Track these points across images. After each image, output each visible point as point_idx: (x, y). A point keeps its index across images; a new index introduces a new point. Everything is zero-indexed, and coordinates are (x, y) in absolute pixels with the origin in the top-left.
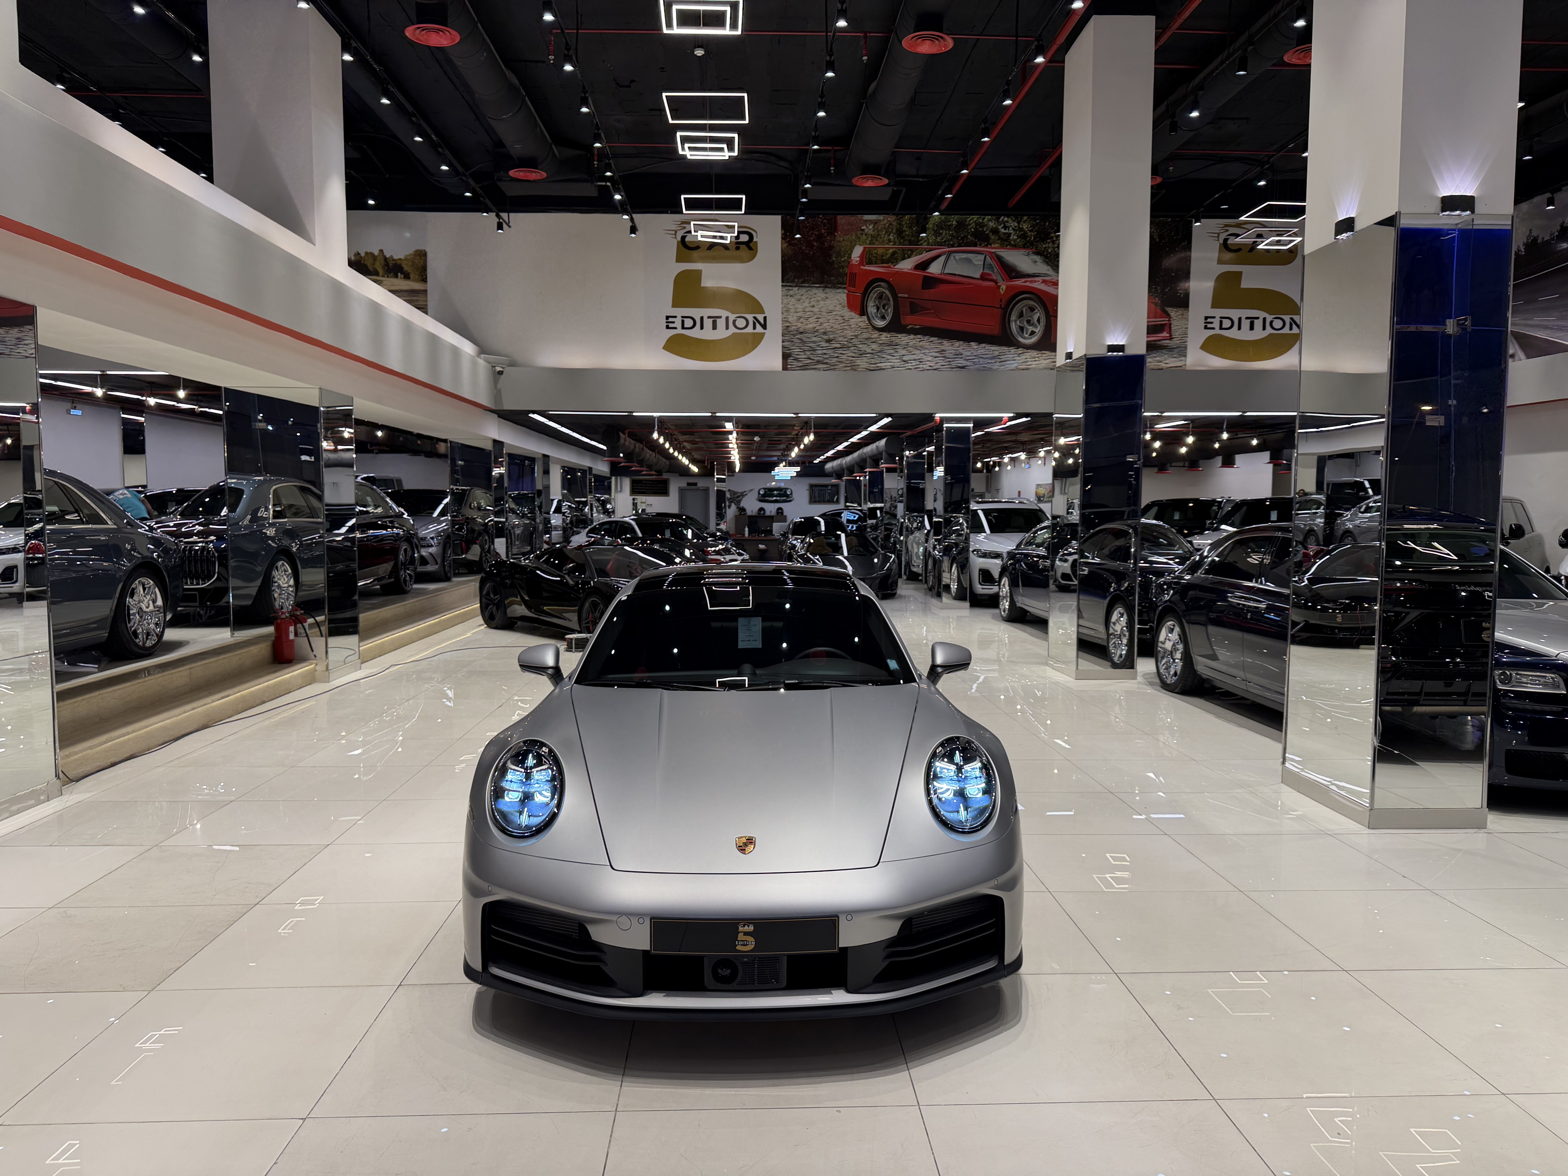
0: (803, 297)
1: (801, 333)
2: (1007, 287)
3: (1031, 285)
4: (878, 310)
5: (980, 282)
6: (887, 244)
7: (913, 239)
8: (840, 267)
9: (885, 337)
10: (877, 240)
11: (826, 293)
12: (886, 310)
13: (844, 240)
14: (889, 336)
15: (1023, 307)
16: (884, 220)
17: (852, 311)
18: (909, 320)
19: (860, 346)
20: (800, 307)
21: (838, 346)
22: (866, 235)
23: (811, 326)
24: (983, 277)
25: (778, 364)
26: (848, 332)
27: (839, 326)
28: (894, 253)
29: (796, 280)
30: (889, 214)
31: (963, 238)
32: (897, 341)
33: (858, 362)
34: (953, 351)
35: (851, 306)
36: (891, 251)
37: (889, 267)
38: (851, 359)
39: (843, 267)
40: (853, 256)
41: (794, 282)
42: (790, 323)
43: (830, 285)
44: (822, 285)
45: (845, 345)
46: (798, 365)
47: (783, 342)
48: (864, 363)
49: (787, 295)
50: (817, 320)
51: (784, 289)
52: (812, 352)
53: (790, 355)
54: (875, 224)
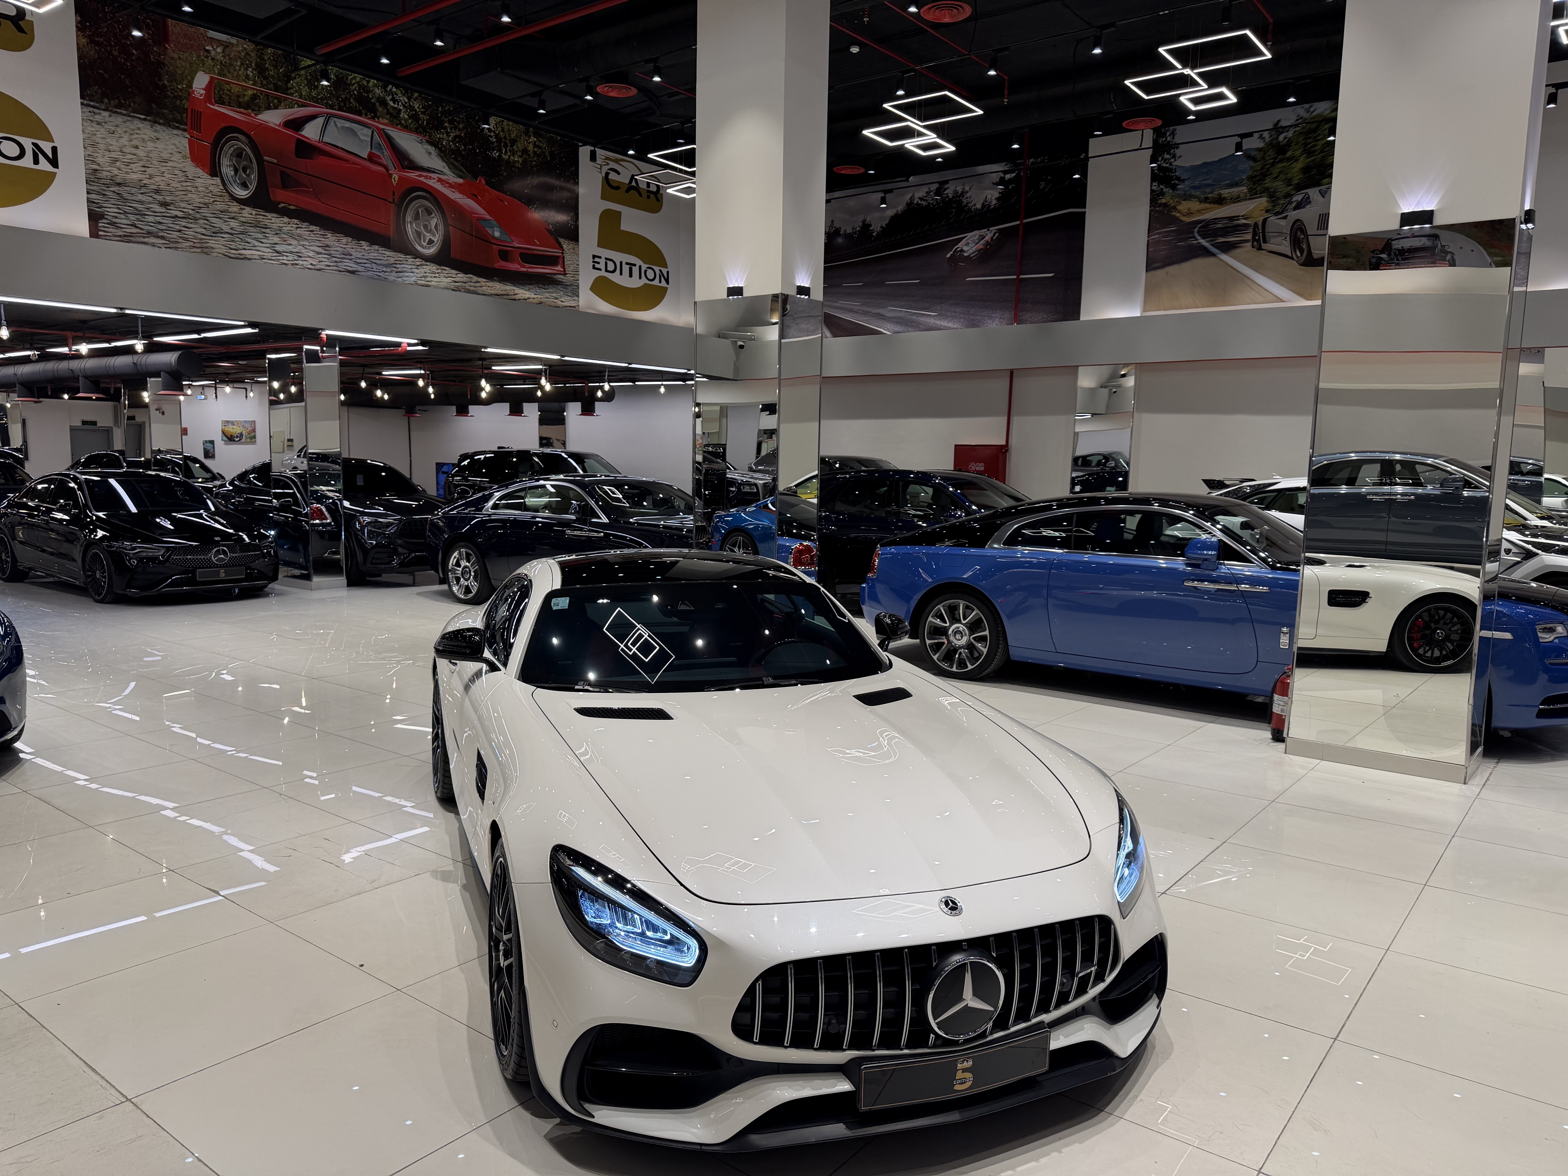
0: (118, 130)
1: (119, 184)
2: (399, 177)
3: (425, 181)
4: (236, 173)
5: (368, 164)
6: (244, 81)
7: (280, 83)
8: (175, 97)
9: (248, 213)
10: (229, 72)
11: (156, 131)
12: (248, 175)
13: (180, 58)
14: (254, 213)
15: (419, 207)
16: (237, 45)
17: (197, 166)
18: (279, 195)
19: (214, 220)
20: (115, 144)
21: (180, 214)
22: (213, 59)
23: (135, 176)
24: (371, 158)
25: (82, 227)
26: (194, 196)
27: (178, 185)
28: (254, 97)
30: (245, 39)
31: (344, 101)
32: (266, 222)
33: (212, 243)
34: (339, 249)
35: (196, 157)
36: (250, 92)
37: (249, 115)
38: (200, 236)
39: (181, 98)
40: (194, 86)
41: (102, 102)
42: (99, 165)
43: (161, 121)
44: (149, 118)
45: (190, 215)
46: (117, 234)
47: (88, 193)
48: (221, 246)
49: (92, 121)
50: (143, 169)
51: (86, 109)
52: (139, 217)
53: (102, 216)
54: (225, 48)
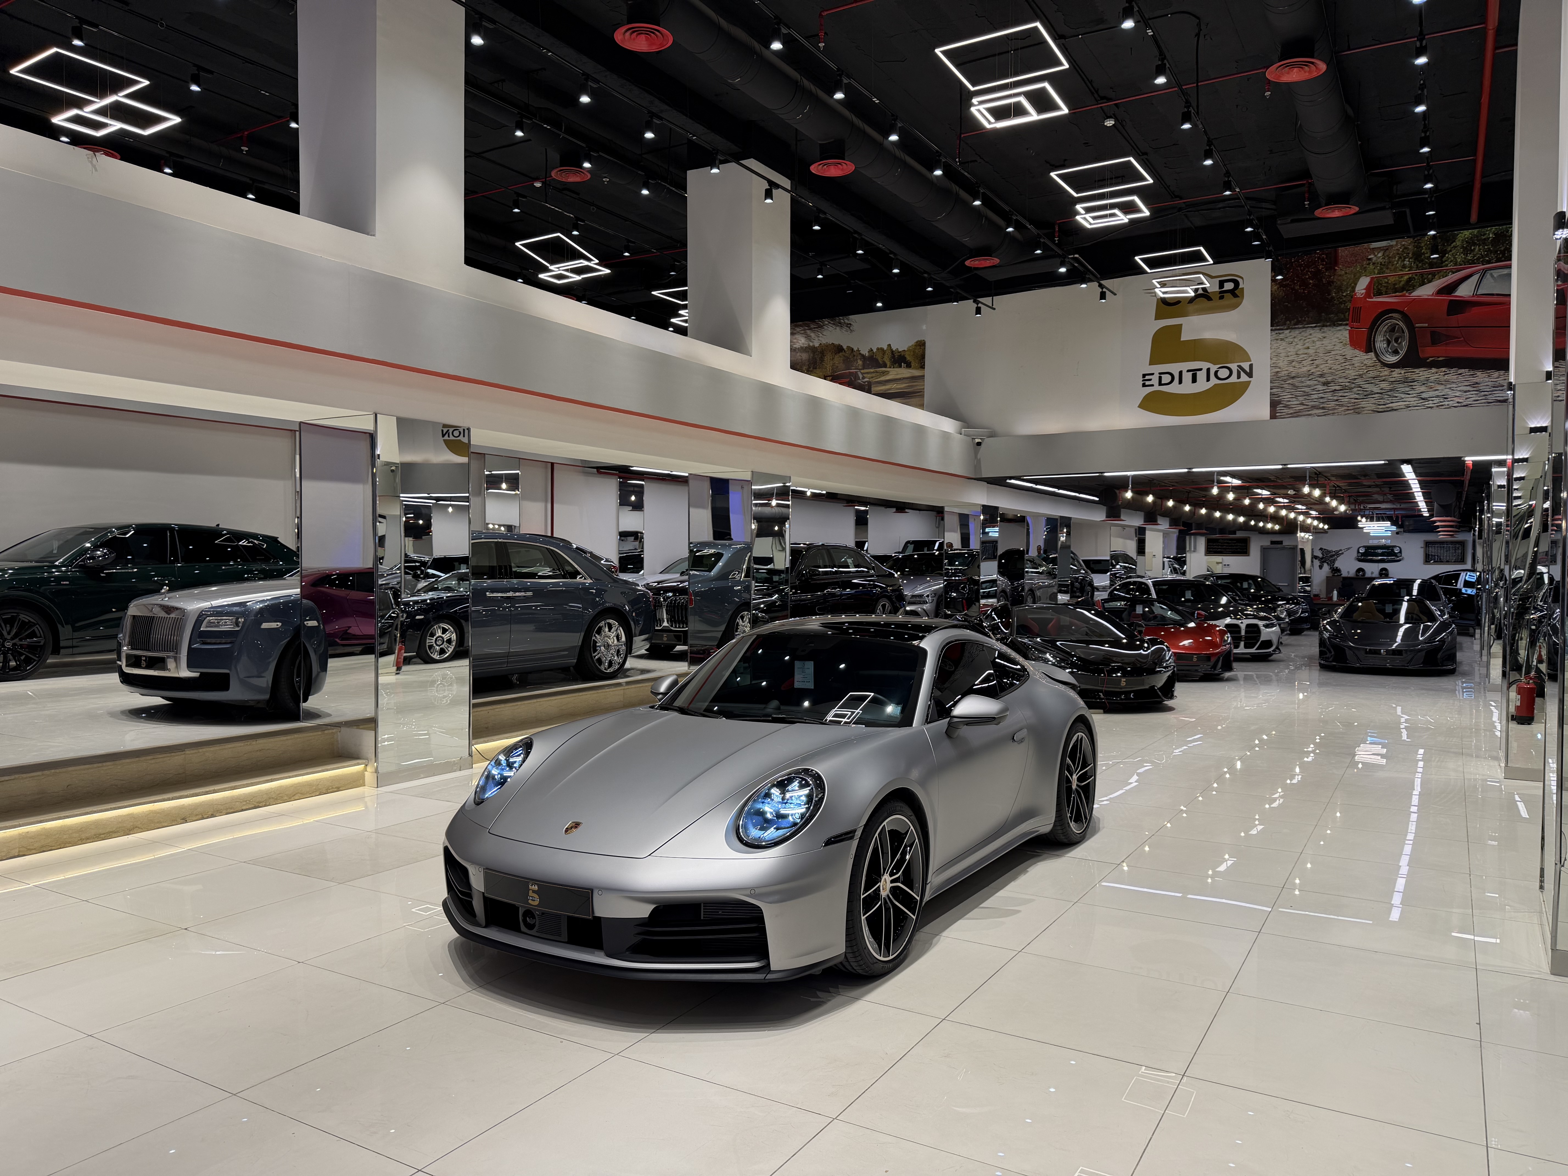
0: (1296, 340)
1: (1293, 378)
4: (1388, 345)
6: (1401, 270)
8: (1341, 303)
9: (1397, 373)
10: (1387, 268)
11: (1324, 332)
12: (1400, 343)
13: (1346, 273)
14: (1403, 372)
16: (1397, 245)
17: (1355, 348)
18: (1429, 352)
19: (1366, 386)
20: (1292, 350)
21: (1338, 388)
22: (1374, 264)
23: (1305, 369)
25: (1266, 413)
26: (1351, 371)
27: (1339, 367)
28: (1410, 280)
29: (1288, 322)
30: (1403, 238)
32: (1415, 377)
33: (1363, 404)
35: (1354, 343)
36: (1406, 277)
37: (1404, 296)
38: (1353, 401)
39: (1345, 302)
40: (1357, 289)
41: (1285, 324)
42: (1280, 368)
43: (1328, 324)
44: (1319, 324)
45: (1346, 386)
46: (1289, 413)
47: (1271, 389)
48: (1370, 405)
49: (1277, 340)
50: (1312, 362)
51: (1274, 333)
52: (1306, 397)
53: (1279, 402)
54: (1385, 251)
